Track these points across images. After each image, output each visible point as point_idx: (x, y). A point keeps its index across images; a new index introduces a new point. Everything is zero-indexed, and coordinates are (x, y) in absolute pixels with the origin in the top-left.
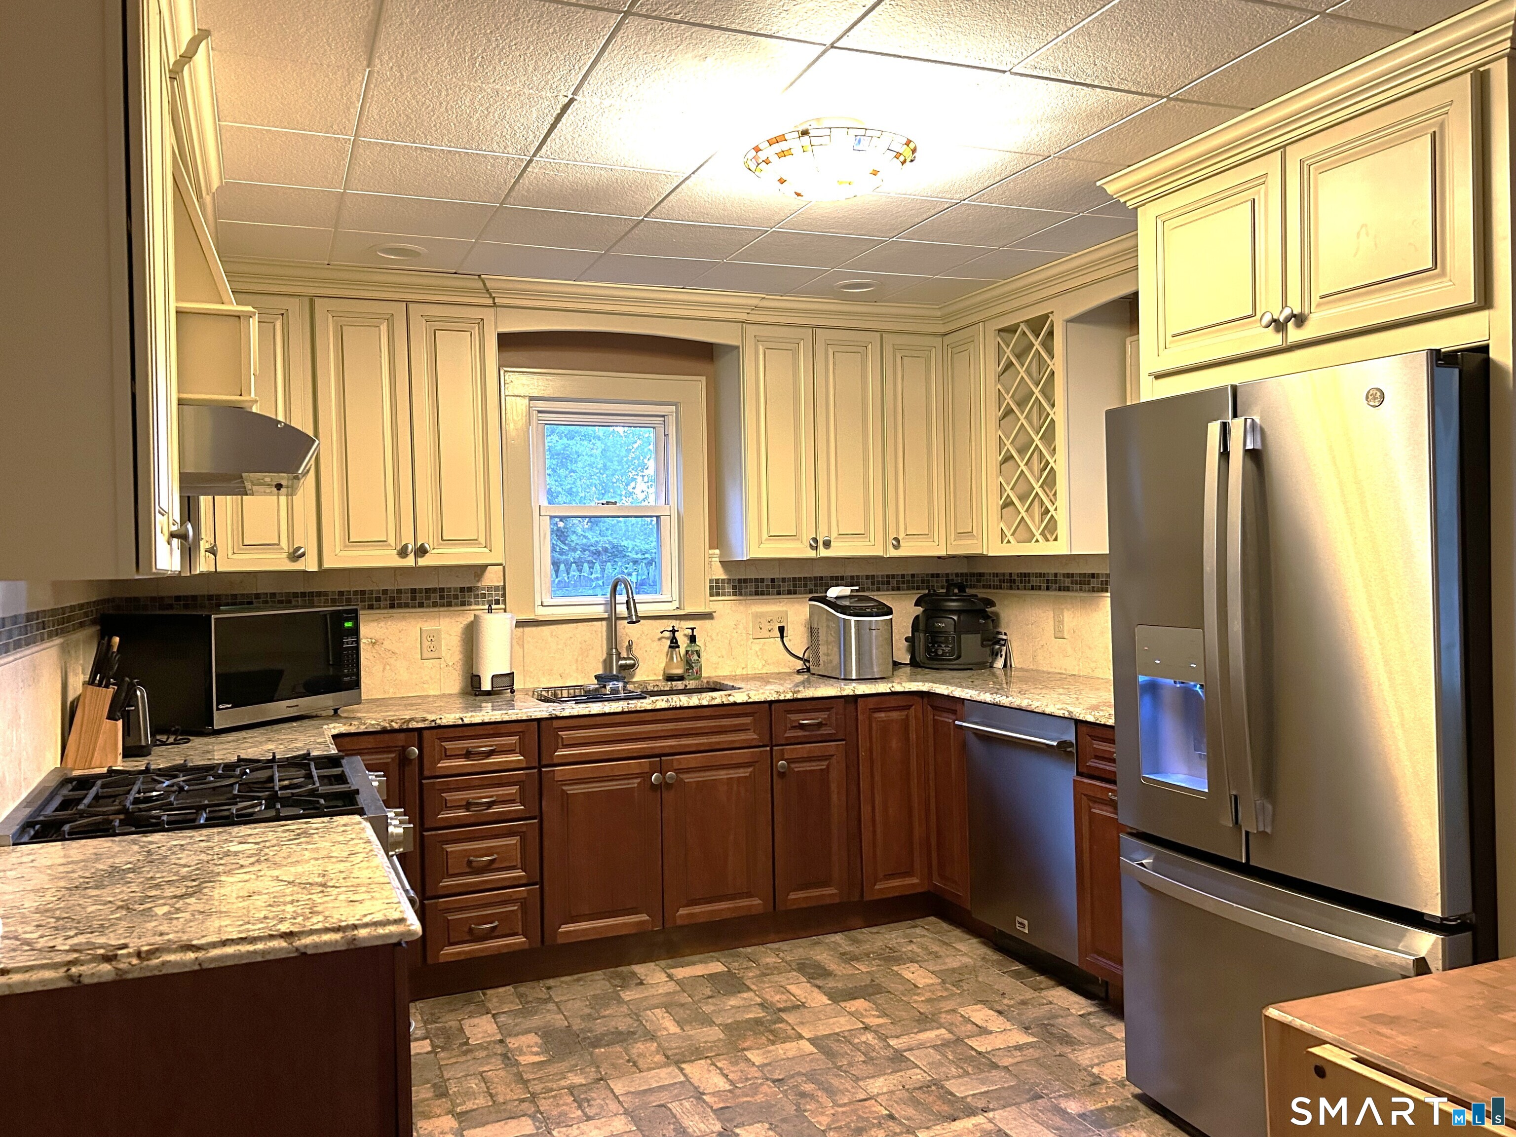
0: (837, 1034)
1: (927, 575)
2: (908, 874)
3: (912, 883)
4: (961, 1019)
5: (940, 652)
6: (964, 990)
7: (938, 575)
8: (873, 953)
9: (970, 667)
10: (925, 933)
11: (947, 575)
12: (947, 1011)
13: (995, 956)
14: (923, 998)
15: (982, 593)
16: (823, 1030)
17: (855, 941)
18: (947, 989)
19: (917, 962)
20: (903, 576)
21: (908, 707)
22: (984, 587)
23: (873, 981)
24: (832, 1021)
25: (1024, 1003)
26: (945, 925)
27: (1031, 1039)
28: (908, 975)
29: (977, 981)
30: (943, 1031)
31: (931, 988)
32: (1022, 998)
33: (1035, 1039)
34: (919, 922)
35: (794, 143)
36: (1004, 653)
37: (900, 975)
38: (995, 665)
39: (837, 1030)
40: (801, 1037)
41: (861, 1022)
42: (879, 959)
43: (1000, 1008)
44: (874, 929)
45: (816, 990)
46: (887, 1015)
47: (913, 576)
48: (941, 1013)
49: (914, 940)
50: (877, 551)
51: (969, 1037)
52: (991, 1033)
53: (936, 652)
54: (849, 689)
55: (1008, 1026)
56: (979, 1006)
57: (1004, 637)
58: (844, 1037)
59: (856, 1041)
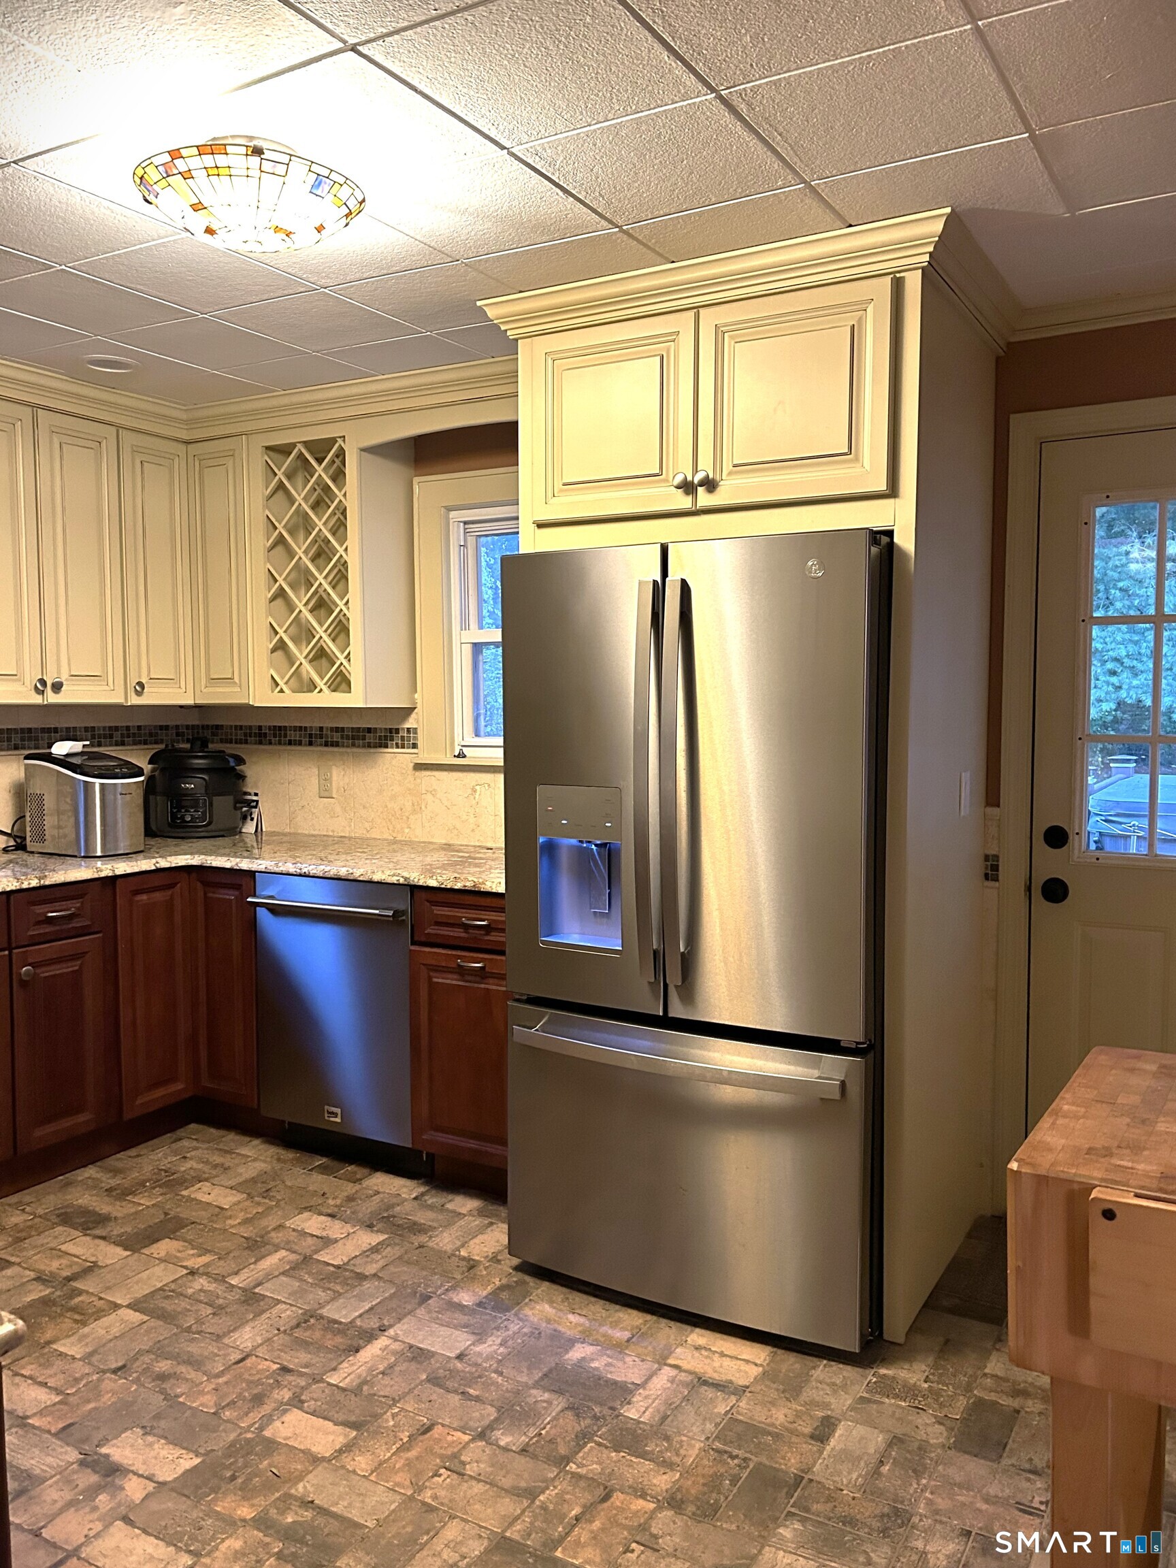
0: (161, 1289)
1: (156, 726)
3: (177, 1088)
4: (294, 1234)
5: (188, 818)
6: (278, 1201)
7: (167, 727)
8: (149, 1180)
9: (221, 833)
10: (195, 1144)
11: (177, 727)
12: (274, 1229)
13: (290, 1155)
14: (238, 1221)
15: (230, 749)
16: (141, 1291)
17: (116, 1172)
18: (259, 1204)
19: (206, 1180)
20: (128, 728)
21: (171, 886)
22: (222, 741)
23: (166, 1214)
24: (144, 1275)
25: (350, 1199)
26: (213, 1131)
27: (382, 1237)
28: (205, 1198)
29: (286, 1186)
30: (283, 1253)
31: (241, 1206)
32: (346, 1194)
33: (386, 1236)
34: (181, 1132)
35: (236, 159)
36: (255, 816)
37: (195, 1199)
38: (244, 830)
39: (159, 1285)
40: (116, 1306)
41: (182, 1266)
42: (160, 1186)
43: (329, 1211)
44: (133, 1152)
45: (101, 1242)
46: (209, 1251)
47: (139, 727)
48: (269, 1232)
49: (188, 1155)
50: (116, 698)
51: (316, 1252)
52: (336, 1241)
53: (183, 817)
54: (106, 869)
55: (349, 1228)
56: (306, 1215)
57: (255, 798)
58: (173, 1291)
59: (190, 1291)
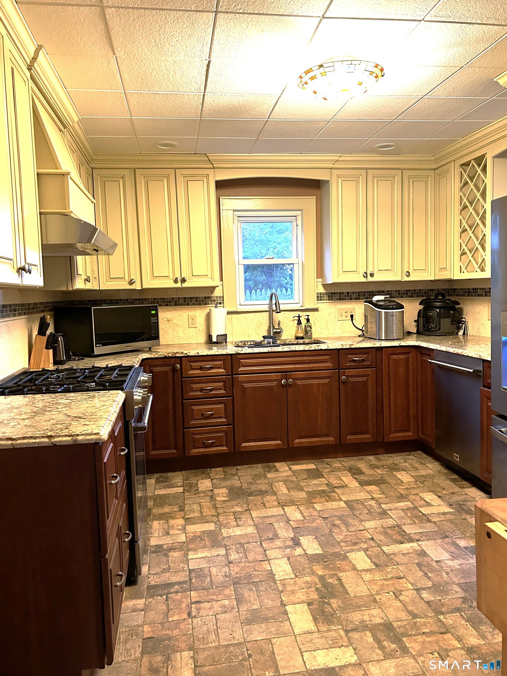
0: (358, 500)
1: (428, 290)
2: (408, 430)
3: (409, 435)
4: (419, 498)
5: (430, 327)
6: (425, 485)
7: (433, 290)
8: (386, 465)
9: (445, 334)
10: (414, 458)
11: (438, 290)
12: (414, 494)
13: (444, 471)
14: (404, 488)
15: (453, 298)
16: (352, 498)
17: (379, 460)
18: (416, 484)
19: (406, 471)
20: (415, 290)
21: (409, 353)
22: (456, 295)
23: (382, 478)
24: (357, 494)
25: (453, 493)
26: (425, 455)
27: (451, 510)
28: (399, 476)
29: (433, 481)
30: (409, 503)
31: (410, 483)
32: (452, 491)
33: (454, 511)
34: (412, 453)
35: (317, 72)
36: (463, 328)
37: (396, 476)
38: (459, 334)
39: (359, 498)
40: (341, 500)
41: (371, 495)
42: (388, 468)
43: (440, 495)
44: (389, 455)
45: (354, 480)
46: (384, 493)
47: (420, 290)
48: (410, 495)
49: (408, 461)
50: (398, 278)
51: (421, 507)
52: (432, 506)
53: (428, 327)
54: (378, 344)
55: (442, 503)
56: (431, 493)
57: (464, 320)
58: (361, 502)
59: (366, 504)
